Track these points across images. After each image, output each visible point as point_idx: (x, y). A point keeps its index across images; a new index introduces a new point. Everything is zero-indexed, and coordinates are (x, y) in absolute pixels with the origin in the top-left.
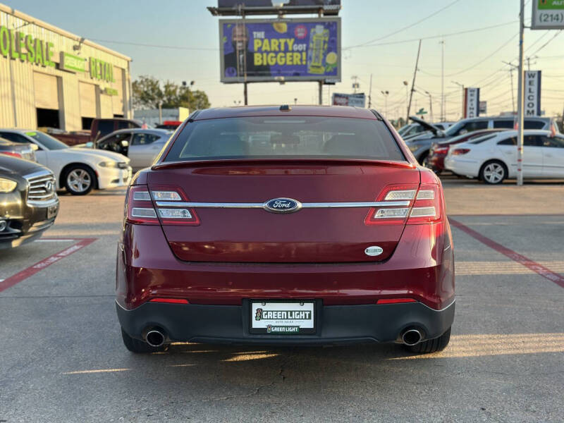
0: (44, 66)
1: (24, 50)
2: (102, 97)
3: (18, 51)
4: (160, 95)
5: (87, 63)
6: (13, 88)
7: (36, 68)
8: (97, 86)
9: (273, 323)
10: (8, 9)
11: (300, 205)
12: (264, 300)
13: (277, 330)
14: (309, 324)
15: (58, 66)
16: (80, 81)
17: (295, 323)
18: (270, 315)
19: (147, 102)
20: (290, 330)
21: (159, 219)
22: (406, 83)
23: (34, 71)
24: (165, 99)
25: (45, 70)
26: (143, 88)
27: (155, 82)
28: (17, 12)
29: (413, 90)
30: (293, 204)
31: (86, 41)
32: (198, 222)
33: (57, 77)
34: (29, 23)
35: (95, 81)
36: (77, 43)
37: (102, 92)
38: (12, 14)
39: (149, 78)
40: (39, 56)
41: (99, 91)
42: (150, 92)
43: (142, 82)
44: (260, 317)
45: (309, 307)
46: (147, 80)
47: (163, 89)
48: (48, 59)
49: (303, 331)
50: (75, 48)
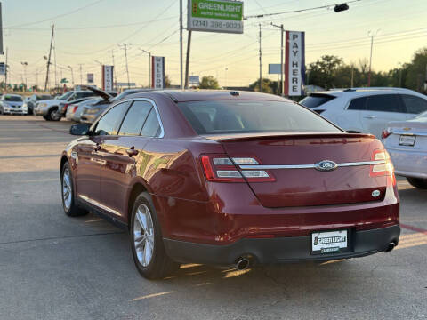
9: (325, 246)
12: (319, 231)
13: (326, 250)
14: (344, 245)
17: (336, 245)
18: (323, 241)
21: (244, 178)
22: (45, 58)
29: (49, 63)
32: (273, 180)
44: (317, 243)
45: (344, 233)
49: (341, 250)
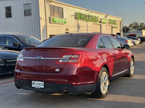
0: (96, 22)
1: (90, 19)
2: (113, 29)
3: (89, 19)
4: (139, 27)
5: (109, 21)
6: (87, 28)
7: (94, 23)
8: (112, 26)
10: (87, 10)
11: (42, 58)
13: (37, 87)
14: (43, 87)
15: (100, 22)
16: (107, 25)
17: (40, 86)
18: (36, 84)
19: (135, 29)
20: (39, 88)
23: (94, 24)
24: (140, 28)
25: (97, 23)
26: (134, 25)
27: (137, 23)
28: (89, 10)
30: (41, 58)
31: (108, 15)
32: (24, 62)
33: (100, 25)
34: (92, 12)
35: (111, 25)
36: (106, 16)
37: (113, 27)
38: (88, 11)
39: (136, 22)
40: (94, 20)
41: (112, 27)
42: (136, 26)
43: (134, 24)
44: (33, 84)
45: (43, 83)
46: (135, 23)
47: (139, 25)
48: (97, 21)
49: (42, 88)
50: (105, 17)
